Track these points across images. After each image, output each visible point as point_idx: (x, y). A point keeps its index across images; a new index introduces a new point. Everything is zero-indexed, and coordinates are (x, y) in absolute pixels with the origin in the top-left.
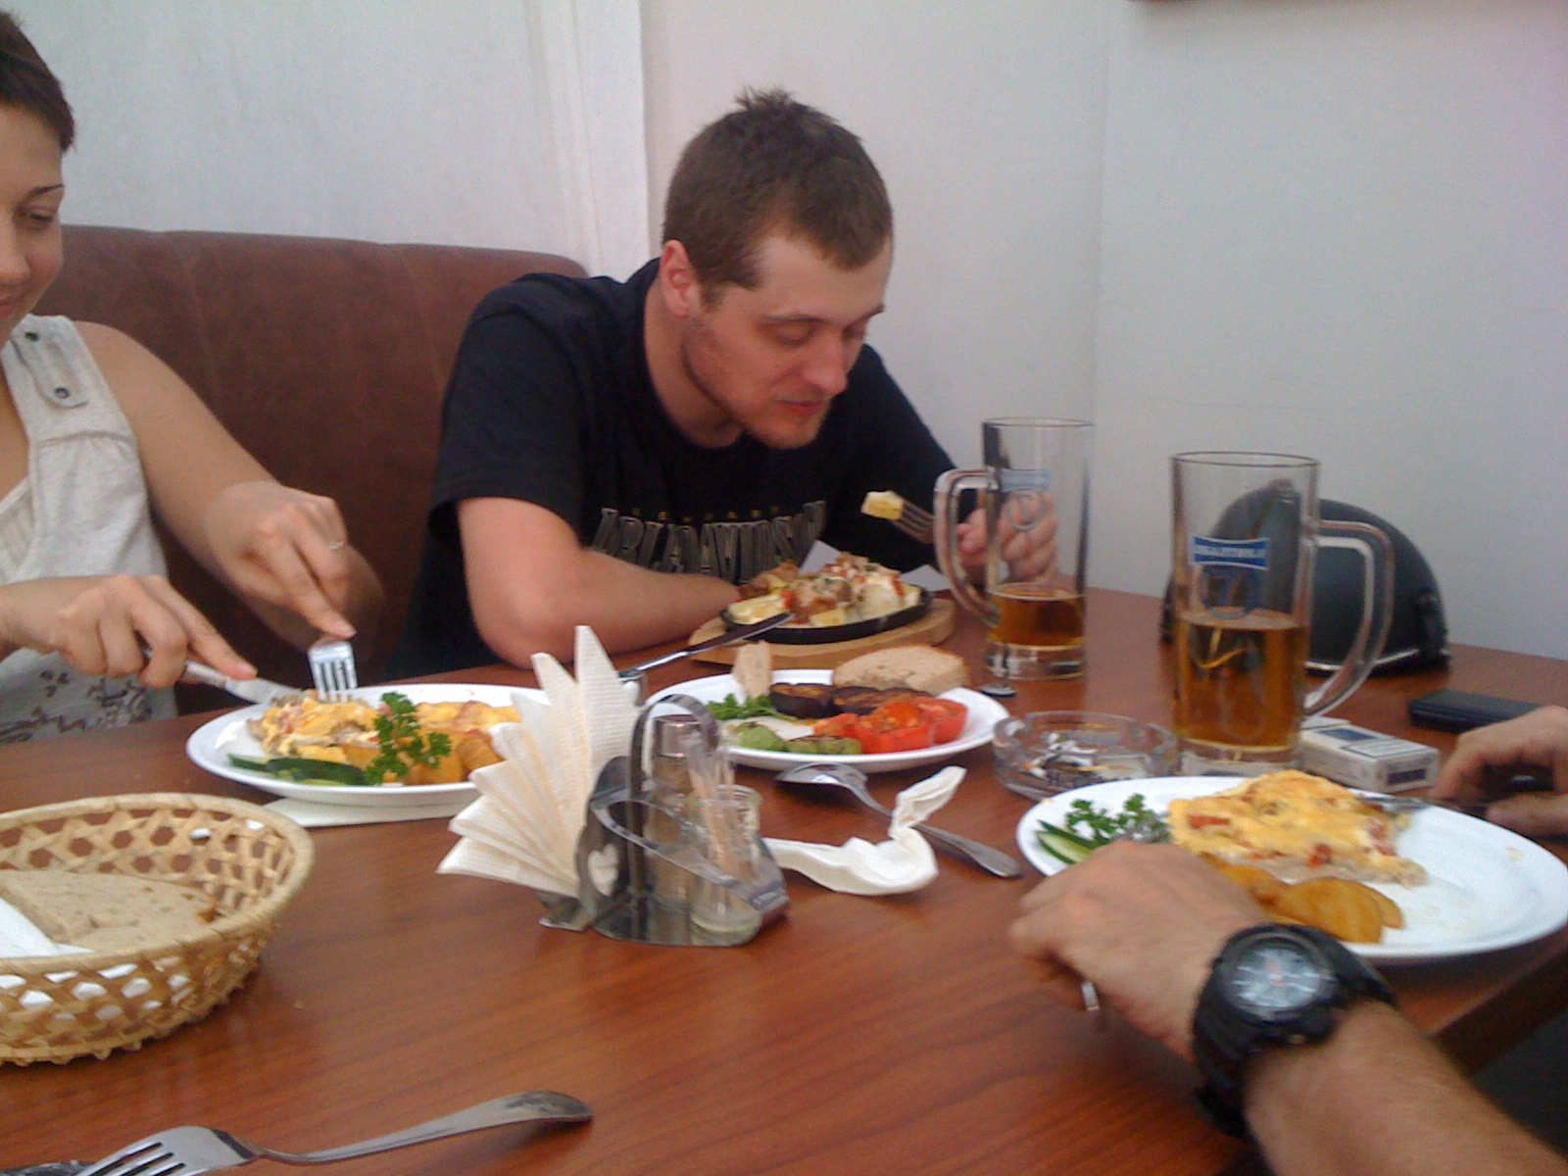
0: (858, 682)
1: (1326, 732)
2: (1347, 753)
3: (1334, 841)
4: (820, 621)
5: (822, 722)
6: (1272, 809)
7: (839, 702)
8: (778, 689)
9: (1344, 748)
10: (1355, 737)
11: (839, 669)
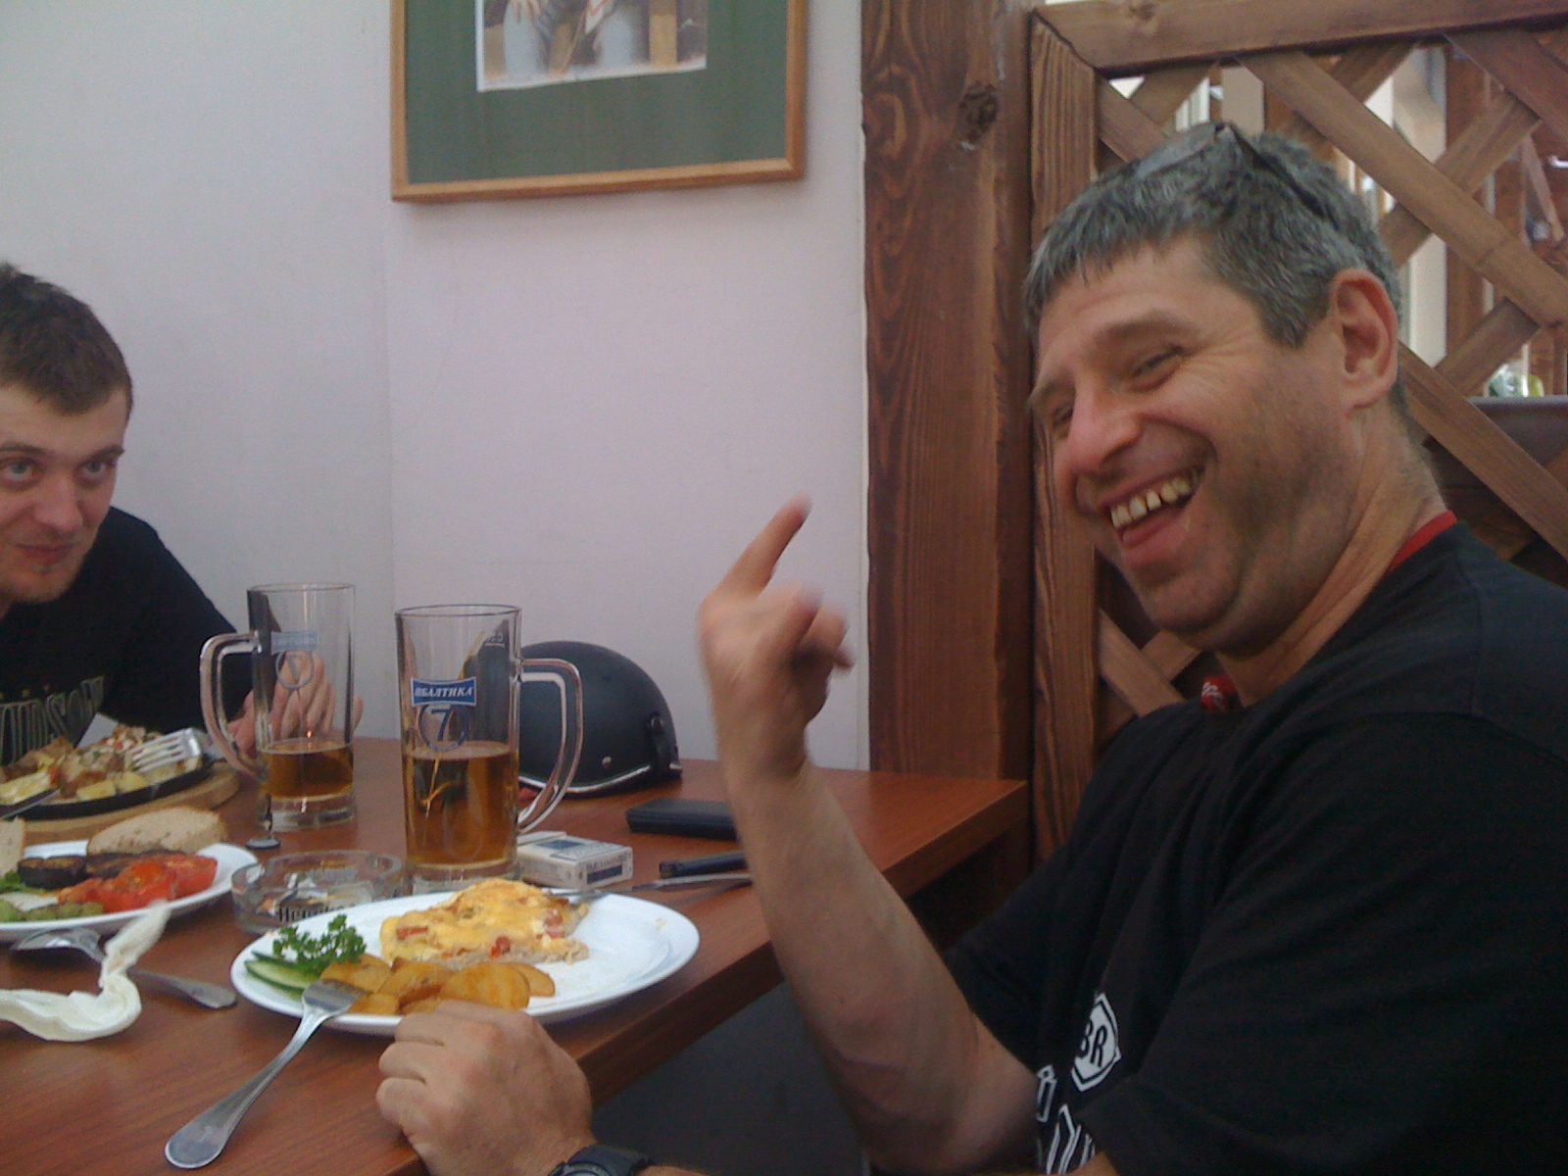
0: (114, 848)
1: (543, 844)
2: (554, 860)
3: (515, 933)
4: (87, 794)
5: (66, 891)
6: (469, 913)
7: (90, 869)
8: (26, 864)
9: (553, 856)
10: (565, 845)
11: (94, 839)
